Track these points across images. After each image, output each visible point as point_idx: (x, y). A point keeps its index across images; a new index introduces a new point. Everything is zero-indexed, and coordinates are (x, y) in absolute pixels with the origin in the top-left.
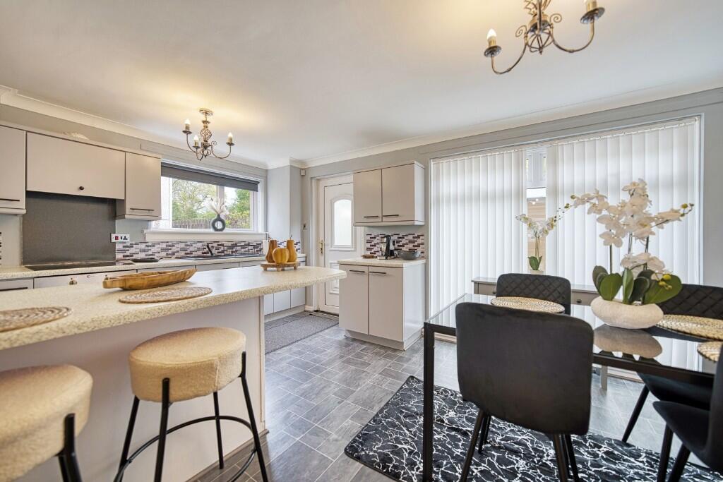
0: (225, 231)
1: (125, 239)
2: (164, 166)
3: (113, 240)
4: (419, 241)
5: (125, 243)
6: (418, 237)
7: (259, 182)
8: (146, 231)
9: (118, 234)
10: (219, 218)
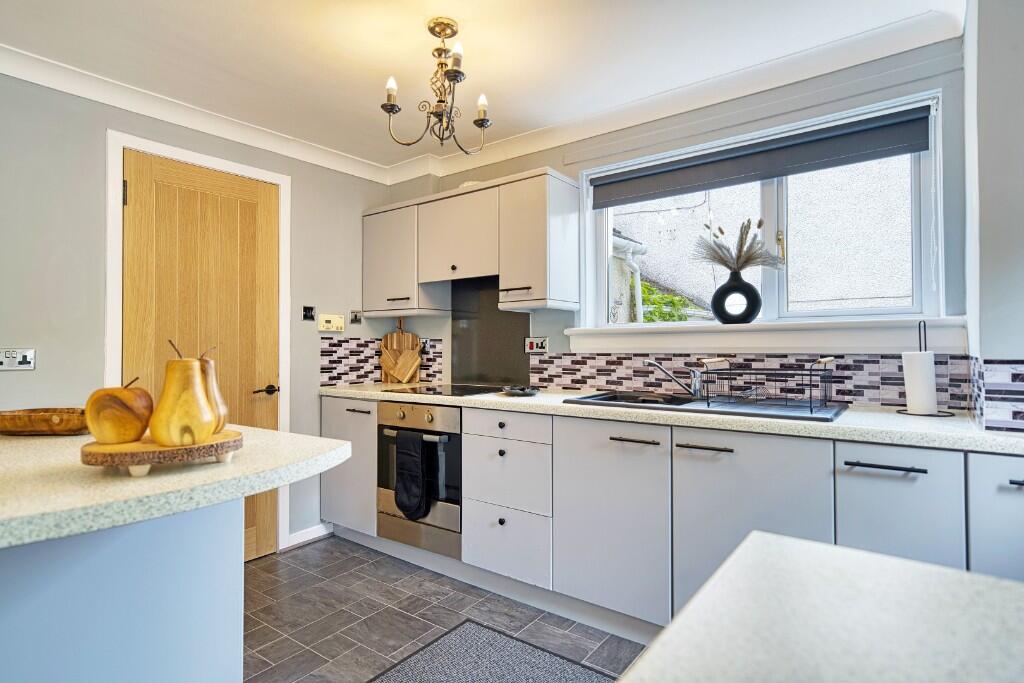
0: (761, 319)
1: (542, 346)
2: (599, 185)
3: (527, 350)
5: (542, 354)
7: (929, 107)
8: (567, 332)
9: (534, 338)
10: (736, 284)
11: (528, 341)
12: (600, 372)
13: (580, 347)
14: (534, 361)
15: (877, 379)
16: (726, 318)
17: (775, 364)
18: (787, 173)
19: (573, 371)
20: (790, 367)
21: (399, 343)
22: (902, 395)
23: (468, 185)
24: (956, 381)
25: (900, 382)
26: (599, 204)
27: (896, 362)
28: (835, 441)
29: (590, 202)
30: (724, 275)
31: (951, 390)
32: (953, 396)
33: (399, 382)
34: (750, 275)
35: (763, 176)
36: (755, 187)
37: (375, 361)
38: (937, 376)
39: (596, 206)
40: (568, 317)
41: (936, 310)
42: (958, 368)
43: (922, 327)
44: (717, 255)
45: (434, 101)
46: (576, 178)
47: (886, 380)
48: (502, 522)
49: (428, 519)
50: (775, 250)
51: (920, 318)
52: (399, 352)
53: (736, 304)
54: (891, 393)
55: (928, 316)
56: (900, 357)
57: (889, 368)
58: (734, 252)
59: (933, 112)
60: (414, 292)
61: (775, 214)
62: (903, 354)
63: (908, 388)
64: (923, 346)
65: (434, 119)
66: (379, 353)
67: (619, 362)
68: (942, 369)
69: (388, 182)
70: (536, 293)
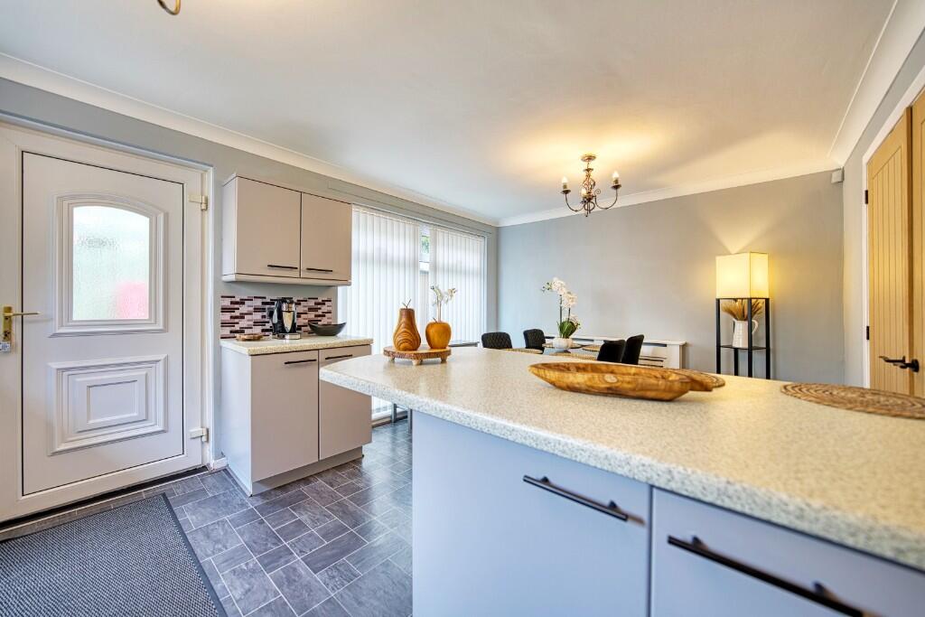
4: (324, 308)
6: (323, 303)
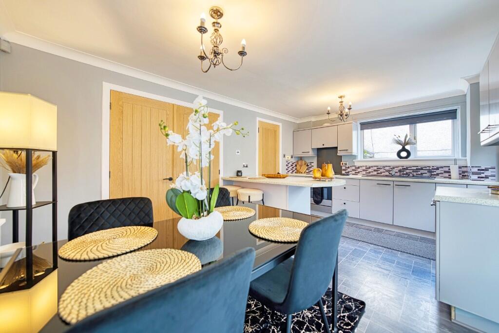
0: (409, 158)
1: (346, 164)
2: (362, 124)
3: (341, 165)
5: (346, 166)
7: (456, 110)
8: (354, 160)
9: (343, 162)
10: (404, 149)
11: (341, 163)
12: (364, 170)
13: (357, 164)
14: (343, 168)
15: (443, 172)
16: (401, 157)
17: (415, 168)
18: (416, 123)
19: (355, 170)
20: (419, 169)
21: (301, 163)
22: (450, 175)
23: (326, 125)
24: (464, 172)
25: (450, 172)
26: (362, 129)
27: (448, 168)
28: (436, 183)
29: (359, 128)
30: (400, 147)
31: (462, 174)
32: (463, 176)
33: (302, 173)
34: (407, 147)
35: (411, 123)
36: (408, 126)
37: (295, 168)
38: (459, 171)
39: (361, 129)
40: (355, 157)
41: (458, 155)
42: (464, 169)
43: (455, 160)
44: (399, 143)
45: (340, 112)
46: (356, 122)
47: (445, 172)
48: (345, 204)
49: (321, 204)
50: (413, 141)
51: (454, 158)
52: (301, 166)
53: (404, 154)
54: (447, 175)
55: (456, 157)
56: (449, 167)
57: (447, 169)
58: (403, 142)
59: (458, 110)
60: (311, 151)
61: (414, 132)
62: (451, 166)
63: (451, 174)
64: (456, 164)
65: (339, 116)
66: (296, 166)
67: (369, 168)
68: (460, 169)
69: (298, 122)
70: (349, 151)
